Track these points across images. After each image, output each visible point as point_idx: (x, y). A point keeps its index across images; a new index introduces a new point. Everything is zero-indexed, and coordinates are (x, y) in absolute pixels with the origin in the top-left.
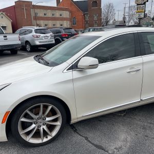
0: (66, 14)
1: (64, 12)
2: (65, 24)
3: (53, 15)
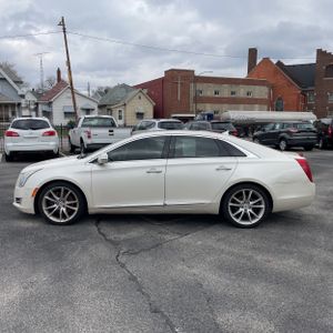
1: (257, 87)
3: (233, 93)
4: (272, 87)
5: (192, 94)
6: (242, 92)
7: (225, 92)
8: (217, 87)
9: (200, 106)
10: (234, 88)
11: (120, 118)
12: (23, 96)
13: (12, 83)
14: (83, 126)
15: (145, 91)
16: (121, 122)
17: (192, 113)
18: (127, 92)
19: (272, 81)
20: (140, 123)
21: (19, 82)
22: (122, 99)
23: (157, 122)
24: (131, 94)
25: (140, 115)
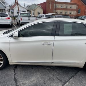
0: (75, 7)
1: (74, 5)
2: (73, 12)
3: (66, 7)
4: (78, 5)
5: (54, 7)
6: (69, 7)
7: (64, 6)
8: (62, 5)
9: (57, 11)
10: (67, 5)
11: (33, 14)
12: (5, 7)
13: (2, 3)
14: (20, 16)
15: (41, 6)
16: (33, 15)
17: (54, 13)
18: (35, 6)
19: (78, 4)
20: (39, 16)
21: (4, 3)
22: (34, 8)
23: (44, 15)
24: (36, 7)
25: (39, 13)
